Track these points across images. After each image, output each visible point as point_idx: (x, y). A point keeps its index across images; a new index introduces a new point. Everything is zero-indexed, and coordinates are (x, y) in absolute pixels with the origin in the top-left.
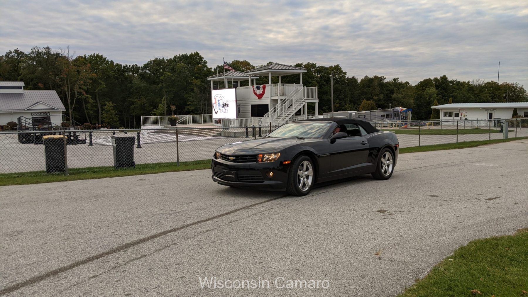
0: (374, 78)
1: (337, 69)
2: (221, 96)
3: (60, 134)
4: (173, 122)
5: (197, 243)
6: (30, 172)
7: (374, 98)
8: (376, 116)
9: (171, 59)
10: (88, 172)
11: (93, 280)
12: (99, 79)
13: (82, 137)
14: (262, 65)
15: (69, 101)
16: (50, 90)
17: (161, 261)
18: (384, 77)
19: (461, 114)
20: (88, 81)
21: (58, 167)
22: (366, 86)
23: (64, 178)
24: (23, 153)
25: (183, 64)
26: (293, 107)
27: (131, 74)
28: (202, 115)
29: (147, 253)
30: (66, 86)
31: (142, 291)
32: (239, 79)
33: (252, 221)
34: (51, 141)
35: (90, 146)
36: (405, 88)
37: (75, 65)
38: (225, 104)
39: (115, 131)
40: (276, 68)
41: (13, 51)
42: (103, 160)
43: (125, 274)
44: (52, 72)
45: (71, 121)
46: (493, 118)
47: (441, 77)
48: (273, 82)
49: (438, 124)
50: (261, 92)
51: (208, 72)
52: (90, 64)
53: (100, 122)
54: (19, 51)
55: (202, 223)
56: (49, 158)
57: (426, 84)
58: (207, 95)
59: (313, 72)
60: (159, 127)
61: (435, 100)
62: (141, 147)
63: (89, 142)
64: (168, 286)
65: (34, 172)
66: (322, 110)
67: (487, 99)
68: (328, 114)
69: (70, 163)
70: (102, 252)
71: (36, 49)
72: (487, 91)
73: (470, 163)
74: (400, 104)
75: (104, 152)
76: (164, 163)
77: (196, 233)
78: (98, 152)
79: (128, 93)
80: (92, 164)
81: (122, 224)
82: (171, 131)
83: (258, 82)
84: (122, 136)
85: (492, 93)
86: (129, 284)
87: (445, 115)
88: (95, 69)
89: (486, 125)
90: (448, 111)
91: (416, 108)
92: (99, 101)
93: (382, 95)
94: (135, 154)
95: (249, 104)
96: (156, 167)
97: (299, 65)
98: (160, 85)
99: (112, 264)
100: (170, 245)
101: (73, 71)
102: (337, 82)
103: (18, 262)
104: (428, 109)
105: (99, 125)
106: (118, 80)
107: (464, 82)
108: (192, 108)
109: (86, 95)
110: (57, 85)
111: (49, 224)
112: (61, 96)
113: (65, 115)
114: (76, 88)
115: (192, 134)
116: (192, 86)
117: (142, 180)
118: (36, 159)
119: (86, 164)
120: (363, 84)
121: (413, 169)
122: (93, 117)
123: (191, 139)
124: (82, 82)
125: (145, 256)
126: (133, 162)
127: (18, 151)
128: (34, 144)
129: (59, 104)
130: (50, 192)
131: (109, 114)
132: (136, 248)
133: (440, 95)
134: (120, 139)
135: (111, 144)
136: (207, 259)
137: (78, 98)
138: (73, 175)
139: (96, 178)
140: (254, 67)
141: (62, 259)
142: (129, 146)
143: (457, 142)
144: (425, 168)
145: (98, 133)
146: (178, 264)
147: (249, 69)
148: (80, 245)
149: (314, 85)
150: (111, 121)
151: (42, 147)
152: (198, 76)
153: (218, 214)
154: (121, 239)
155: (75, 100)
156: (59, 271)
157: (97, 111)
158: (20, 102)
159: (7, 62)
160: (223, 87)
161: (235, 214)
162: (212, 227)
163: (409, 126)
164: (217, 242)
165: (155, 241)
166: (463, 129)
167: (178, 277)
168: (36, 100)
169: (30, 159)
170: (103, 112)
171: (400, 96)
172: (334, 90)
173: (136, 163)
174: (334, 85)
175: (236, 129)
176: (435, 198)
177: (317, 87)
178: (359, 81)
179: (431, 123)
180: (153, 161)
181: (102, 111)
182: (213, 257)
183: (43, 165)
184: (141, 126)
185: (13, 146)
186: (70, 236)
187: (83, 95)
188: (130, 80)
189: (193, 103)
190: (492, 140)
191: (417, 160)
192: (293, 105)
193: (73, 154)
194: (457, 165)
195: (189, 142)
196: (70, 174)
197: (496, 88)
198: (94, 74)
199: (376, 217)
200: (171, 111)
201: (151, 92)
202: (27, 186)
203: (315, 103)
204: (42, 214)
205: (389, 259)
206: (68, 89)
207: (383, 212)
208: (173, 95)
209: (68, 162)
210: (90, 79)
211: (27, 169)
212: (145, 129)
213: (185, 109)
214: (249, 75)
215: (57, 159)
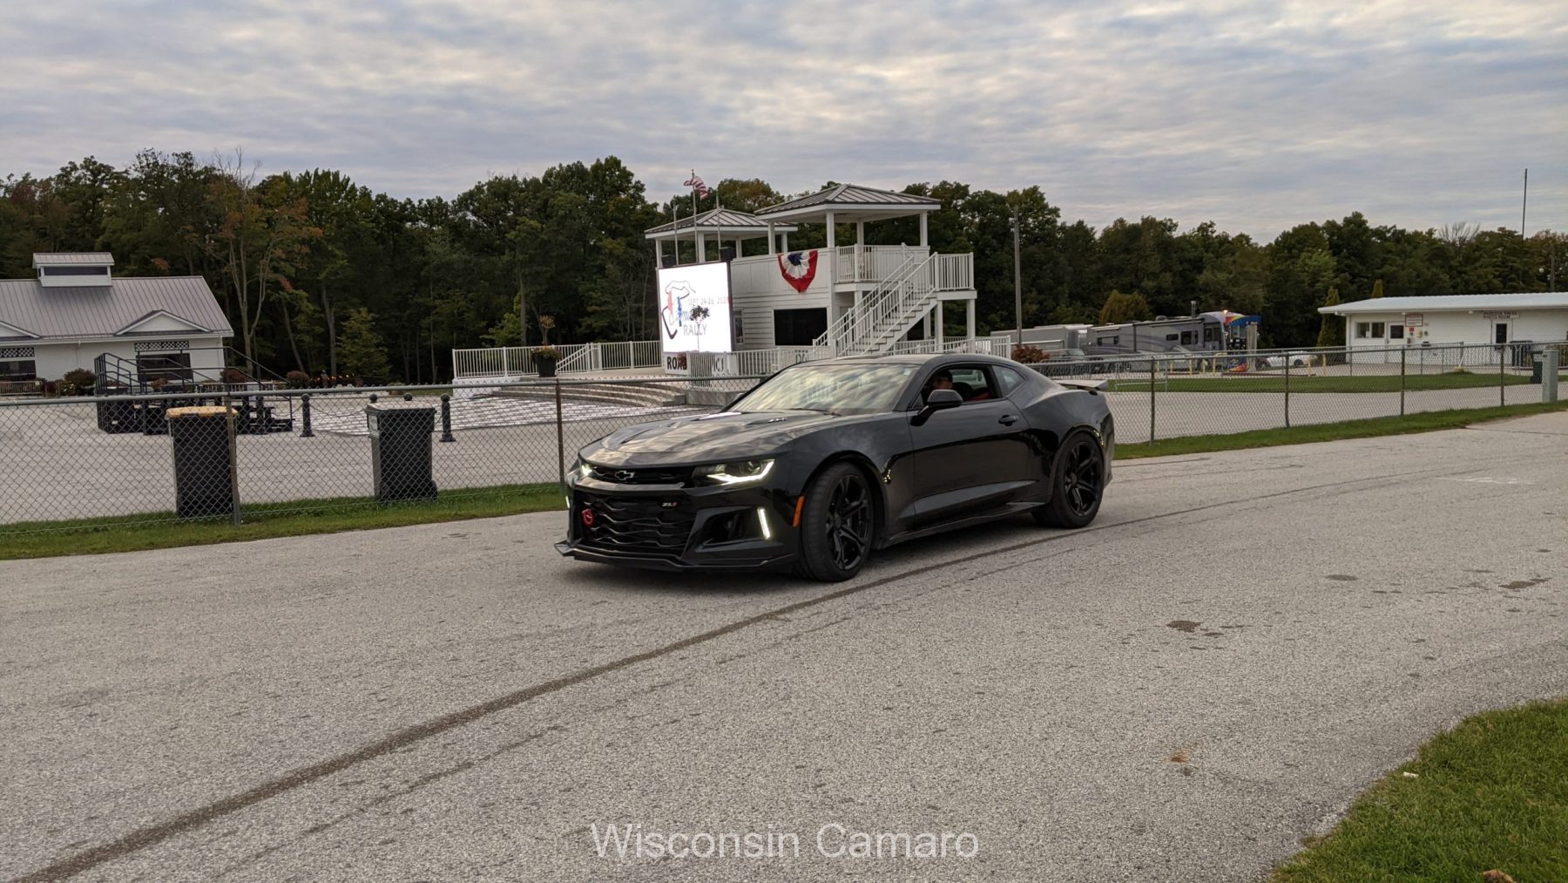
0: (1143, 223)
1: (1032, 200)
2: (686, 285)
3: (218, 404)
4: (546, 366)
5: (624, 724)
6: (132, 517)
7: (1143, 284)
8: (1150, 337)
9: (535, 181)
10: (298, 513)
11: (314, 838)
12: (329, 241)
13: (281, 411)
14: (807, 193)
15: (244, 308)
16: (188, 274)
17: (519, 781)
18: (1174, 222)
19: (1412, 329)
21: (213, 501)
22: (1118, 250)
23: (231, 531)
24: (110, 459)
25: (573, 194)
26: (901, 315)
27: (422, 224)
28: (631, 342)
29: (474, 756)
30: (233, 263)
31: (462, 873)
32: (738, 234)
33: (787, 658)
34: (191, 425)
35: (304, 439)
36: (1238, 254)
37: (259, 202)
38: (699, 308)
39: (378, 394)
40: (849, 200)
41: (79, 162)
42: (342, 478)
43: (408, 822)
44: (193, 224)
45: (250, 367)
46: (1508, 341)
47: (1347, 220)
48: (839, 242)
49: (1339, 360)
50: (804, 272)
51: (646, 218)
52: (303, 197)
53: (334, 367)
54: (96, 162)
55: (638, 665)
56: (185, 474)
57: (1298, 241)
58: (645, 285)
59: (959, 211)
60: (506, 378)
61: (1331, 288)
62: (452, 440)
63: (301, 425)
64: (540, 859)
65: (142, 516)
66: (987, 322)
67: (1487, 284)
68: (1006, 335)
70: (340, 754)
71: (149, 156)
72: (1485, 260)
73: (1446, 475)
74: (1224, 302)
75: (345, 455)
76: (522, 486)
77: (621, 696)
78: (329, 456)
79: (416, 281)
80: (310, 489)
81: (401, 667)
82: (542, 390)
83: (794, 242)
84: (398, 407)
85: (1504, 264)
86: (421, 851)
87: (1362, 333)
88: (317, 214)
89: (1488, 361)
90: (1371, 320)
91: (1271, 312)
92: (330, 307)
93: (1168, 276)
94: (437, 458)
95: (769, 310)
96: (497, 497)
97: (916, 191)
98: (506, 258)
99: (372, 790)
100: (543, 732)
101: (254, 219)
102: (1031, 239)
104: (1309, 315)
105: (329, 375)
106: (384, 242)
107: (1416, 233)
108: (601, 323)
109: (293, 291)
110: (209, 262)
111: (184, 669)
112: (219, 292)
113: (233, 348)
114: (264, 270)
115: (603, 400)
116: (601, 257)
117: (457, 535)
118: (148, 478)
119: (294, 491)
120: (1111, 244)
121: (1273, 498)
122: (314, 353)
123: (600, 415)
124: (279, 252)
125: (469, 765)
126: (432, 484)
127: (95, 455)
128: (141, 434)
129: (214, 319)
130: (188, 576)
131: (358, 344)
132: (442, 741)
133: (1344, 272)
134: (390, 416)
135: (365, 431)
136: (656, 773)
137: (270, 298)
138: (255, 524)
139: (321, 532)
140: (781, 199)
141: (222, 775)
142: (418, 437)
143: (1402, 412)
144: (1310, 494)
145: (327, 401)
146: (569, 790)
147: (768, 204)
148: (275, 732)
149: (960, 248)
150: (365, 363)
151: (165, 442)
152: (617, 228)
153: (684, 636)
154: (396, 714)
155: (260, 305)
156: (213, 812)
157: (325, 337)
158: (101, 311)
159: (62, 194)
160: (691, 260)
161: (735, 635)
162: (669, 675)
163: (1252, 368)
164: (685, 723)
165: (497, 720)
166: (1418, 373)
167: (568, 829)
168: (148, 306)
169: (130, 478)
170: (343, 338)
171: (1222, 276)
172: (1022, 262)
173: (440, 488)
174: (1022, 247)
175: (732, 381)
176: (1345, 583)
177: (972, 254)
178: (1097, 236)
179: (1320, 356)
180: (488, 480)
181: (338, 334)
182: (673, 769)
183: (168, 496)
184: (453, 377)
185: (80, 441)
186: (247, 705)
187: (283, 289)
188: (417, 242)
189: (604, 308)
190: (1509, 406)
191: (1283, 467)
192: (901, 308)
193: (255, 460)
194: (1406, 482)
195: (594, 423)
196: (249, 521)
197: (1515, 248)
198: (317, 229)
199: (1167, 643)
200: (540, 333)
201: (481, 279)
202: (121, 555)
203: (966, 300)
204: (162, 640)
205: (1216, 774)
206: (240, 274)
207: (1186, 626)
208: (545, 286)
209: (241, 486)
210: (303, 242)
211: (122, 508)
212: (464, 387)
213: (580, 326)
214: (769, 220)
215: (207, 478)
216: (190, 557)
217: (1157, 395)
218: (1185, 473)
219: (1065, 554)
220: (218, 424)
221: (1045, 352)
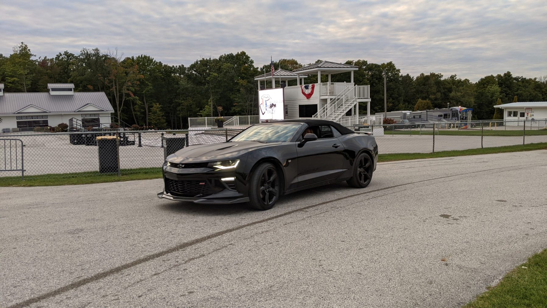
0: (430, 75)
1: (390, 66)
2: (268, 96)
3: (110, 135)
4: (220, 124)
5: (254, 243)
6: (85, 173)
7: (430, 97)
8: (432, 116)
9: (217, 59)
10: (140, 172)
11: (155, 277)
12: (146, 80)
13: (131, 138)
14: (310, 64)
15: (118, 103)
16: (99, 91)
17: (220, 261)
18: (442, 74)
19: (528, 114)
20: (135, 82)
21: (112, 168)
22: (421, 84)
23: (118, 178)
24: (75, 154)
25: (229, 64)
26: (344, 107)
27: (178, 75)
28: (249, 116)
29: (205, 253)
30: (114, 87)
31: (204, 289)
32: (287, 79)
33: (307, 224)
34: (105, 142)
35: (140, 147)
36: (464, 86)
37: (123, 66)
38: (273, 104)
39: (164, 132)
40: (326, 67)
41: (62, 53)
42: (154, 161)
43: (186, 273)
44: (101, 74)
45: (120, 123)
47: (505, 74)
48: (322, 81)
49: (501, 124)
50: (310, 92)
51: (254, 72)
52: (138, 65)
53: (148, 123)
54: (68, 53)
55: (257, 225)
56: (102, 159)
57: (487, 81)
58: (254, 96)
59: (364, 70)
60: (207, 128)
61: (499, 99)
63: (138, 143)
65: (88, 173)
66: (374, 110)
68: (381, 114)
69: (123, 164)
70: (161, 251)
71: (85, 51)
73: (539, 166)
74: (459, 103)
75: (155, 153)
77: (252, 234)
78: (150, 153)
79: (175, 94)
80: (143, 164)
82: (219, 132)
83: (306, 81)
84: (171, 137)
86: (190, 282)
87: (509, 115)
88: (142, 71)
90: (513, 110)
91: (477, 107)
92: (147, 102)
93: (439, 94)
95: (297, 105)
97: (349, 63)
98: (206, 86)
99: (173, 262)
100: (227, 245)
101: (121, 72)
102: (390, 80)
103: (81, 259)
104: (490, 108)
105: (146, 126)
106: (165, 81)
107: (530, 79)
108: (238, 109)
109: (134, 97)
110: (106, 87)
111: (107, 223)
112: (110, 97)
113: (114, 116)
114: (124, 90)
116: (238, 86)
118: (91, 160)
119: (138, 165)
120: (419, 82)
121: (477, 173)
122: (141, 118)
124: (130, 84)
125: (204, 255)
127: (70, 152)
128: (85, 145)
129: (108, 106)
130: (105, 192)
131: (156, 116)
132: (194, 248)
133: (503, 93)
134: (170, 140)
135: (160, 145)
137: (126, 99)
138: (125, 176)
139: (147, 179)
140: (301, 66)
143: (524, 143)
144: (490, 172)
145: (146, 135)
146: (237, 264)
147: (297, 68)
148: (139, 243)
149: (365, 83)
150: (158, 122)
151: (96, 148)
152: (244, 76)
154: (178, 238)
155: (123, 102)
156: (122, 268)
157: (144, 113)
158: (71, 104)
159: (57, 64)
160: (270, 87)
161: (289, 216)
162: (268, 228)
163: (469, 127)
164: (274, 244)
165: (212, 241)
166: (530, 129)
167: (238, 277)
168: (85, 101)
170: (151, 114)
171: (459, 94)
172: (387, 88)
174: (387, 83)
176: (502, 203)
177: (369, 86)
178: (414, 80)
179: (494, 123)
181: (149, 112)
183: (97, 166)
184: (188, 127)
185: (65, 147)
186: (129, 234)
187: (130, 96)
188: (176, 81)
189: (239, 104)
191: (480, 162)
192: (344, 105)
193: (125, 154)
194: (525, 168)
196: (123, 175)
198: (142, 75)
199: (439, 222)
200: (218, 113)
201: (197, 94)
202: (82, 185)
203: (367, 102)
204: (100, 213)
205: (457, 266)
206: (116, 91)
207: (447, 216)
208: (220, 96)
209: (121, 163)
210: (138, 80)
211: (82, 170)
212: (193, 131)
213: (231, 110)
214: (297, 73)
215: (110, 160)
216: (105, 186)
217: (435, 136)
218: (445, 164)
219: (403, 191)
220: (113, 142)
221: (394, 121)
